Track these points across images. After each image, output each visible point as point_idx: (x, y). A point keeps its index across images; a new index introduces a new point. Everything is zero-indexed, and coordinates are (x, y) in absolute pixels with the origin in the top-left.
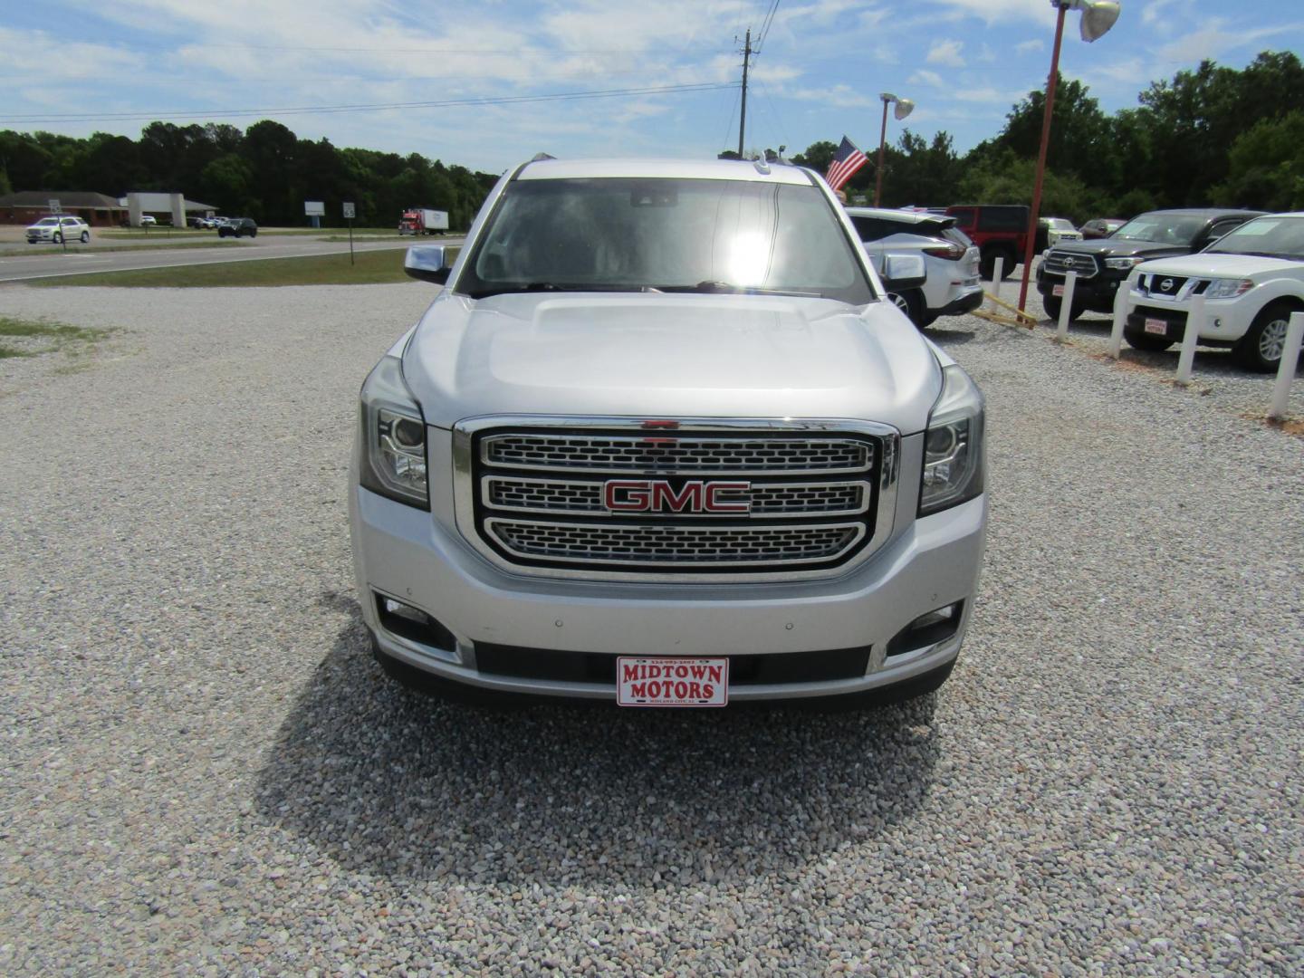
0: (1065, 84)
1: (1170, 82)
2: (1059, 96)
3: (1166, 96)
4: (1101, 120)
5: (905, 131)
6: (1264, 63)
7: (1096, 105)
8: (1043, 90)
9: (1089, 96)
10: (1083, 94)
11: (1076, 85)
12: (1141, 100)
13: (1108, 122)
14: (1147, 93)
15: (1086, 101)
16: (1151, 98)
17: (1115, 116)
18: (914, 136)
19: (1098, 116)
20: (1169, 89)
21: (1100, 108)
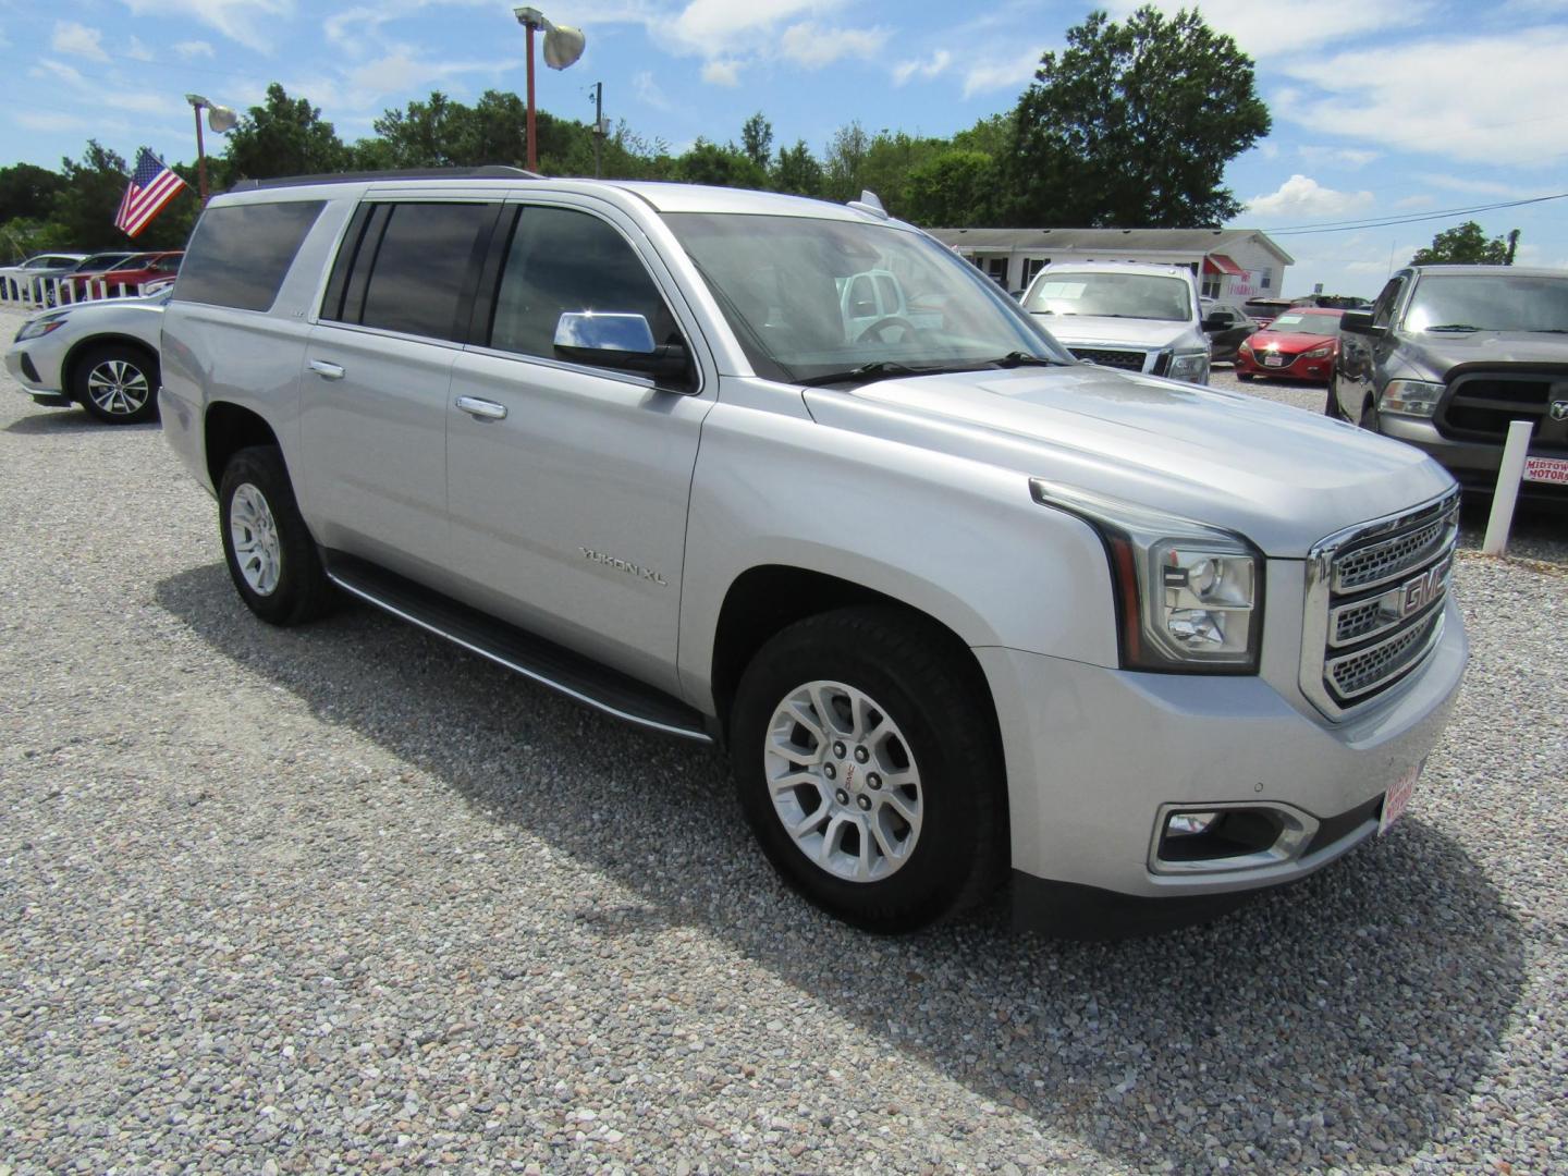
0: (292, 102)
1: (405, 113)
2: (288, 115)
3: (403, 128)
4: (342, 149)
5: (92, 143)
6: (492, 103)
7: (333, 132)
8: (265, 106)
9: (322, 119)
10: (315, 117)
11: (304, 105)
12: (378, 130)
13: (349, 152)
14: (383, 123)
15: (320, 124)
16: (388, 128)
17: (357, 146)
18: (106, 151)
19: (337, 145)
20: (405, 120)
21: (339, 134)
